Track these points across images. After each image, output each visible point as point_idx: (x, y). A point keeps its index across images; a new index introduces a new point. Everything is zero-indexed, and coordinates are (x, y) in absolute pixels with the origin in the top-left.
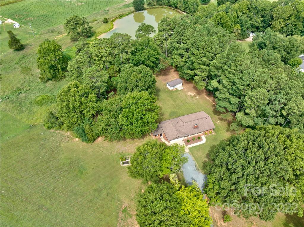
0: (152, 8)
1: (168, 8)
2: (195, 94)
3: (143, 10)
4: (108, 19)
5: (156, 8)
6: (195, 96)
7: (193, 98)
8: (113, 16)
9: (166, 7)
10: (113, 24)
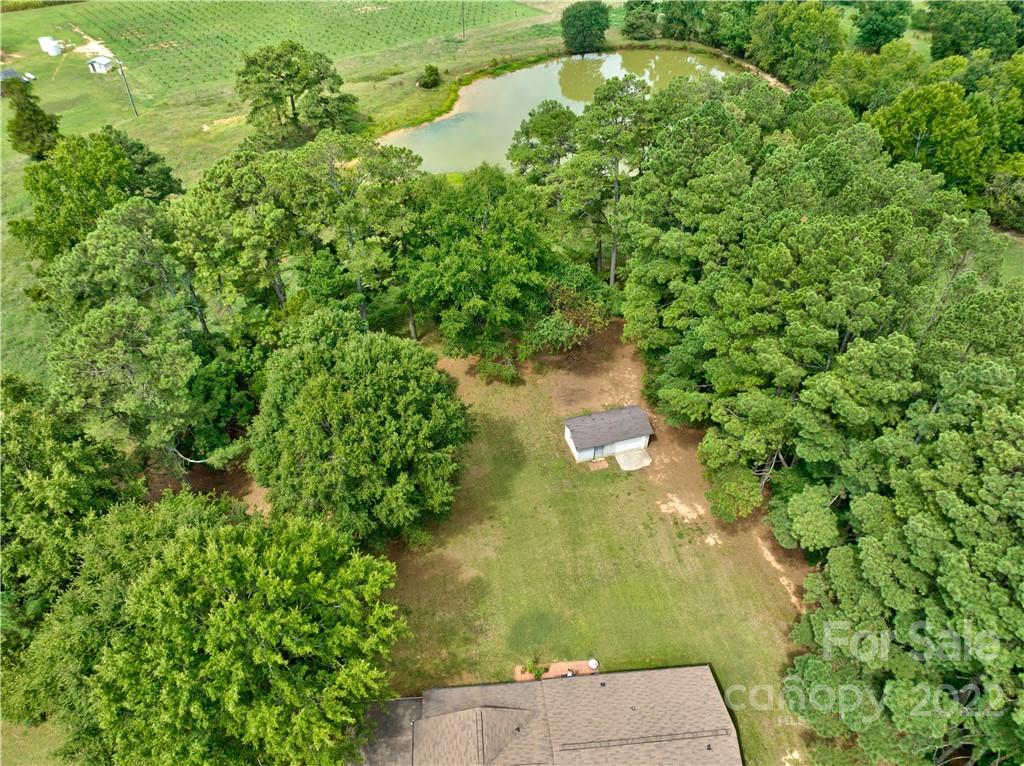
0: (642, 47)
1: (706, 53)
2: (702, 511)
3: (599, 50)
4: (447, 72)
5: (658, 47)
6: (698, 529)
7: (686, 539)
8: (468, 64)
9: (700, 47)
10: (457, 96)
